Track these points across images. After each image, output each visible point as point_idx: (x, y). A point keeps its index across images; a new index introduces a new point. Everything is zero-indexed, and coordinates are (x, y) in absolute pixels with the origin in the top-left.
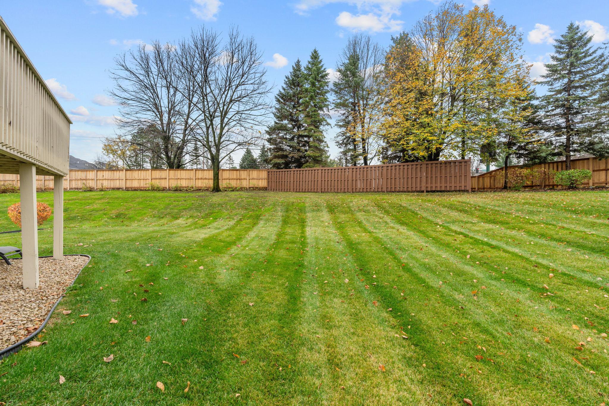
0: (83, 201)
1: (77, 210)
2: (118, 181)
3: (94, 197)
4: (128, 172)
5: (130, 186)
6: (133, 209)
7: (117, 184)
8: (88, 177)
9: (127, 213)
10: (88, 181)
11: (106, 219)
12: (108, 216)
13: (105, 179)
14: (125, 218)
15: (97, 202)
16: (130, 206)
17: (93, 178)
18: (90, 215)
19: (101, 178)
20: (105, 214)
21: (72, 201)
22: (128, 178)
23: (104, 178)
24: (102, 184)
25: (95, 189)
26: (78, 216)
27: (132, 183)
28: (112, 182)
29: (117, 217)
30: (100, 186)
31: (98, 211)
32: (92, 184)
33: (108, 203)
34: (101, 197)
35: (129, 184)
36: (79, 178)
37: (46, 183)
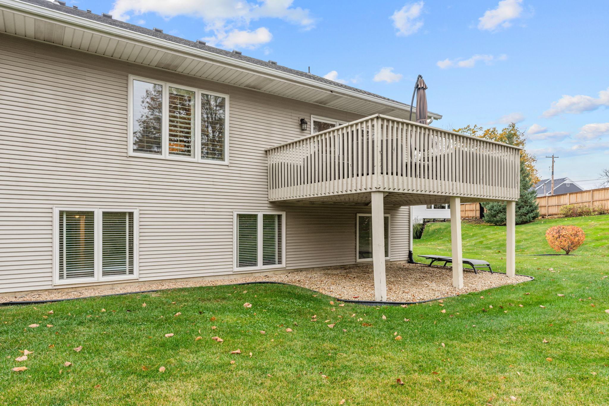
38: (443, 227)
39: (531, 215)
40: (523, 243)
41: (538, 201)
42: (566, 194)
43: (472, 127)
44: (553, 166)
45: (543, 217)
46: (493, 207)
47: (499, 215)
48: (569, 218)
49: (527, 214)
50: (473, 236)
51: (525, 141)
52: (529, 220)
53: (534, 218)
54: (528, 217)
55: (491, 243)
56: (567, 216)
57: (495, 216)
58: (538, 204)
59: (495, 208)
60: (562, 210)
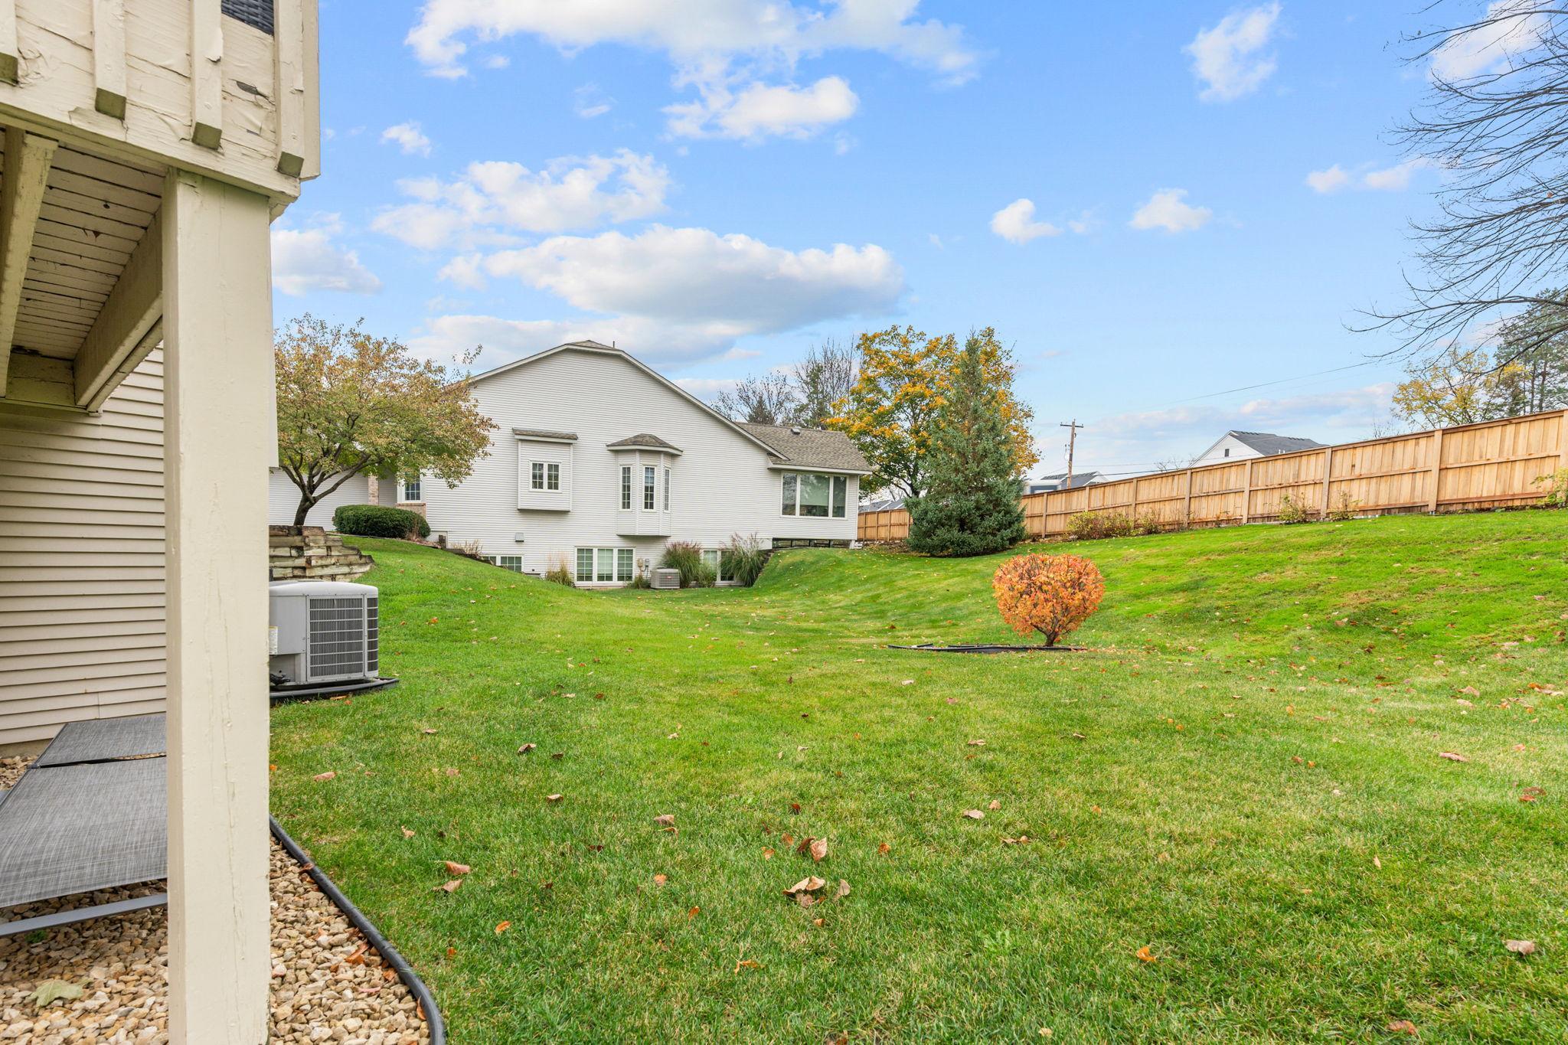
0: (1259, 556)
1: (1225, 585)
2: (1407, 479)
3: (1300, 541)
4: (1455, 440)
5: (1461, 495)
6: (1442, 591)
7: (1403, 492)
8: (1303, 478)
9: (1407, 606)
10: (1302, 489)
11: (1305, 631)
12: (1321, 616)
13: (1360, 478)
14: (1388, 631)
15: (1302, 557)
16: (1433, 578)
17: (1318, 479)
18: (1257, 606)
19: (1346, 474)
20: (1310, 609)
21: (1228, 557)
22: (1451, 461)
23: (1357, 471)
24: (1346, 497)
25: (1323, 514)
26: (1218, 608)
27: (1468, 483)
28: (1384, 485)
29: (1354, 622)
30: (1337, 505)
31: (1291, 593)
32: (1313, 499)
33: (1341, 563)
34: (1321, 539)
35: (1455, 488)
36: (1276, 482)
37: (1192, 506)
38: (810, 559)
39: (1007, 533)
40: (967, 600)
41: (1024, 503)
42: (1084, 488)
43: (902, 331)
44: (1072, 443)
45: (1034, 541)
46: (926, 513)
47: (938, 532)
48: (1083, 542)
49: (999, 530)
50: (866, 580)
51: (1013, 371)
52: (1003, 546)
53: (1013, 541)
54: (998, 538)
55: (896, 601)
56: (1081, 537)
57: (928, 534)
58: (1023, 510)
59: (930, 515)
60: (1071, 523)
